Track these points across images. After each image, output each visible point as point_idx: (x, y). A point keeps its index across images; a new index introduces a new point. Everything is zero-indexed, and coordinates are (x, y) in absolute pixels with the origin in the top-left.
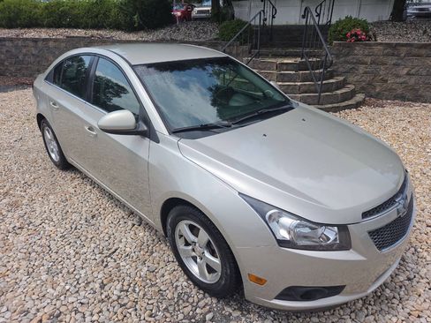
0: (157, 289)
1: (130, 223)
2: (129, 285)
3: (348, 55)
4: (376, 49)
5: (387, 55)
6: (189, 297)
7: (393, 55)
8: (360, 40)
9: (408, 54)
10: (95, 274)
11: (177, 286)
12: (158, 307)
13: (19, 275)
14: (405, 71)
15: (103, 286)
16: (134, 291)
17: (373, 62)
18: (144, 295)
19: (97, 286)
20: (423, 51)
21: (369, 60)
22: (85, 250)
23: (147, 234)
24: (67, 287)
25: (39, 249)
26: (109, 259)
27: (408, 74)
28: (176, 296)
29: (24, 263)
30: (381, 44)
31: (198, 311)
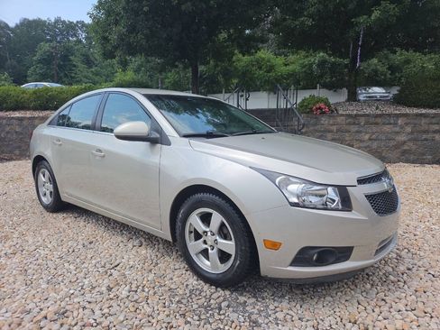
0: (167, 289)
1: (130, 245)
2: (138, 287)
3: (315, 124)
4: (339, 119)
5: (349, 124)
6: (201, 292)
7: (354, 124)
8: (324, 113)
9: (367, 123)
10: (101, 281)
11: (187, 285)
12: (171, 301)
13: (16, 286)
14: (367, 137)
15: (109, 289)
16: (144, 291)
17: (338, 131)
18: (155, 293)
19: (104, 289)
20: (379, 120)
21: (334, 128)
22: (85, 265)
23: (149, 251)
24: (72, 292)
25: (36, 267)
26: (112, 271)
27: (370, 139)
28: (187, 291)
29: (21, 278)
30: (342, 115)
31: (212, 301)
